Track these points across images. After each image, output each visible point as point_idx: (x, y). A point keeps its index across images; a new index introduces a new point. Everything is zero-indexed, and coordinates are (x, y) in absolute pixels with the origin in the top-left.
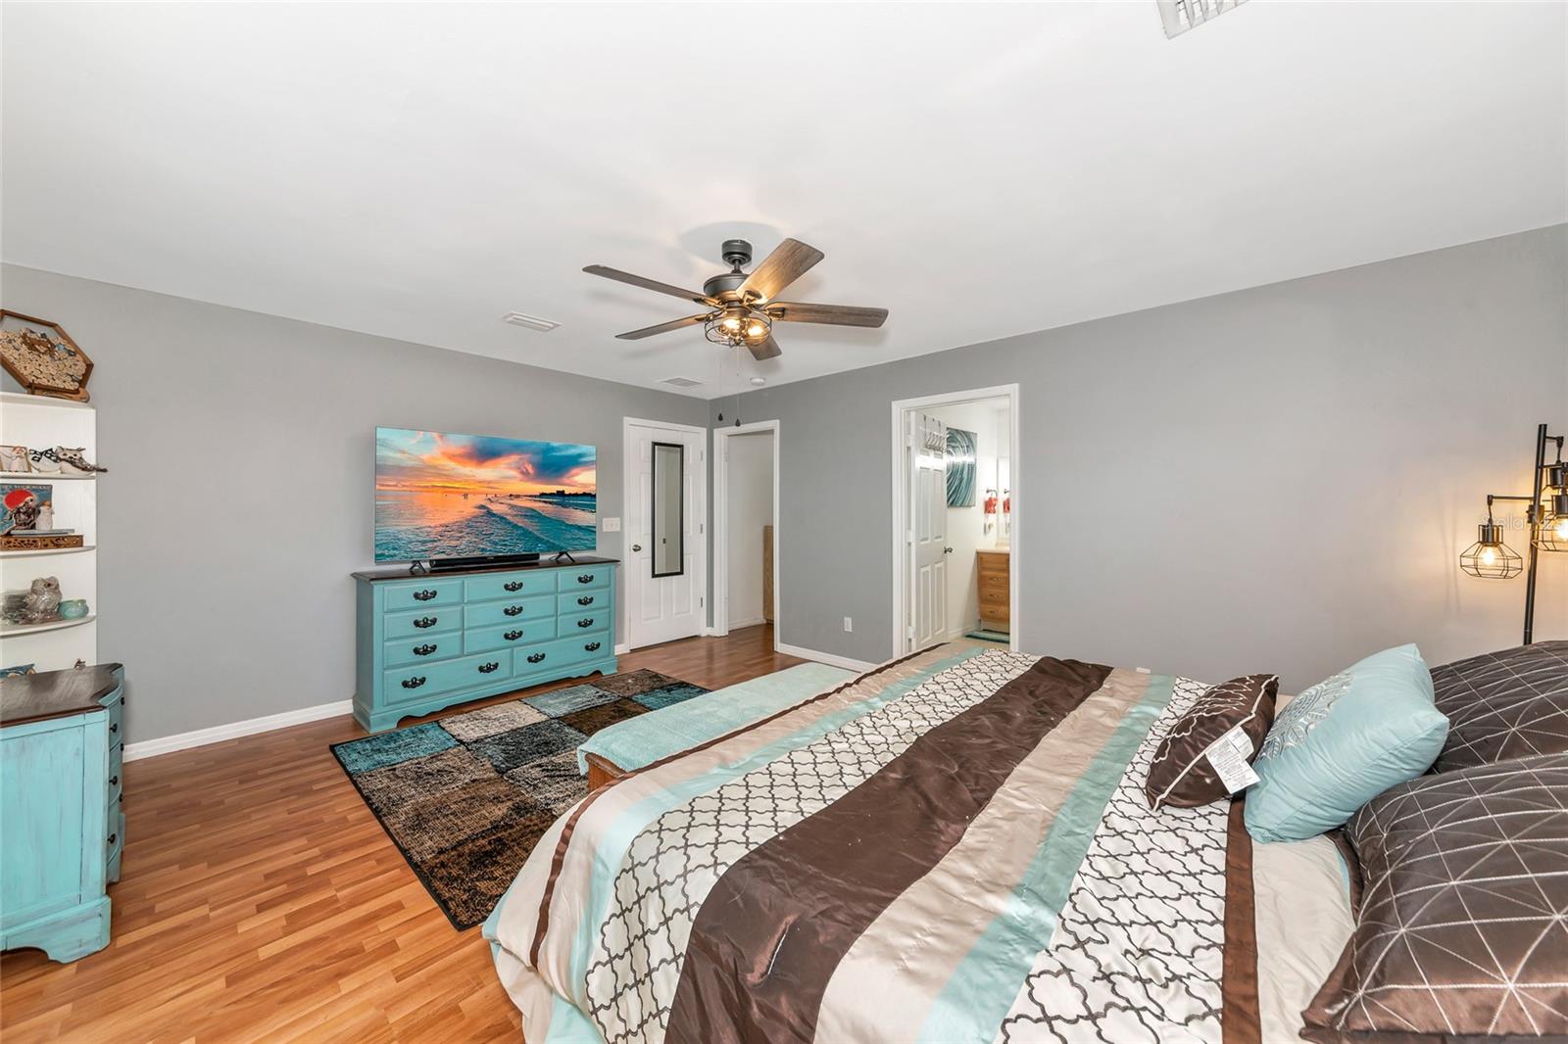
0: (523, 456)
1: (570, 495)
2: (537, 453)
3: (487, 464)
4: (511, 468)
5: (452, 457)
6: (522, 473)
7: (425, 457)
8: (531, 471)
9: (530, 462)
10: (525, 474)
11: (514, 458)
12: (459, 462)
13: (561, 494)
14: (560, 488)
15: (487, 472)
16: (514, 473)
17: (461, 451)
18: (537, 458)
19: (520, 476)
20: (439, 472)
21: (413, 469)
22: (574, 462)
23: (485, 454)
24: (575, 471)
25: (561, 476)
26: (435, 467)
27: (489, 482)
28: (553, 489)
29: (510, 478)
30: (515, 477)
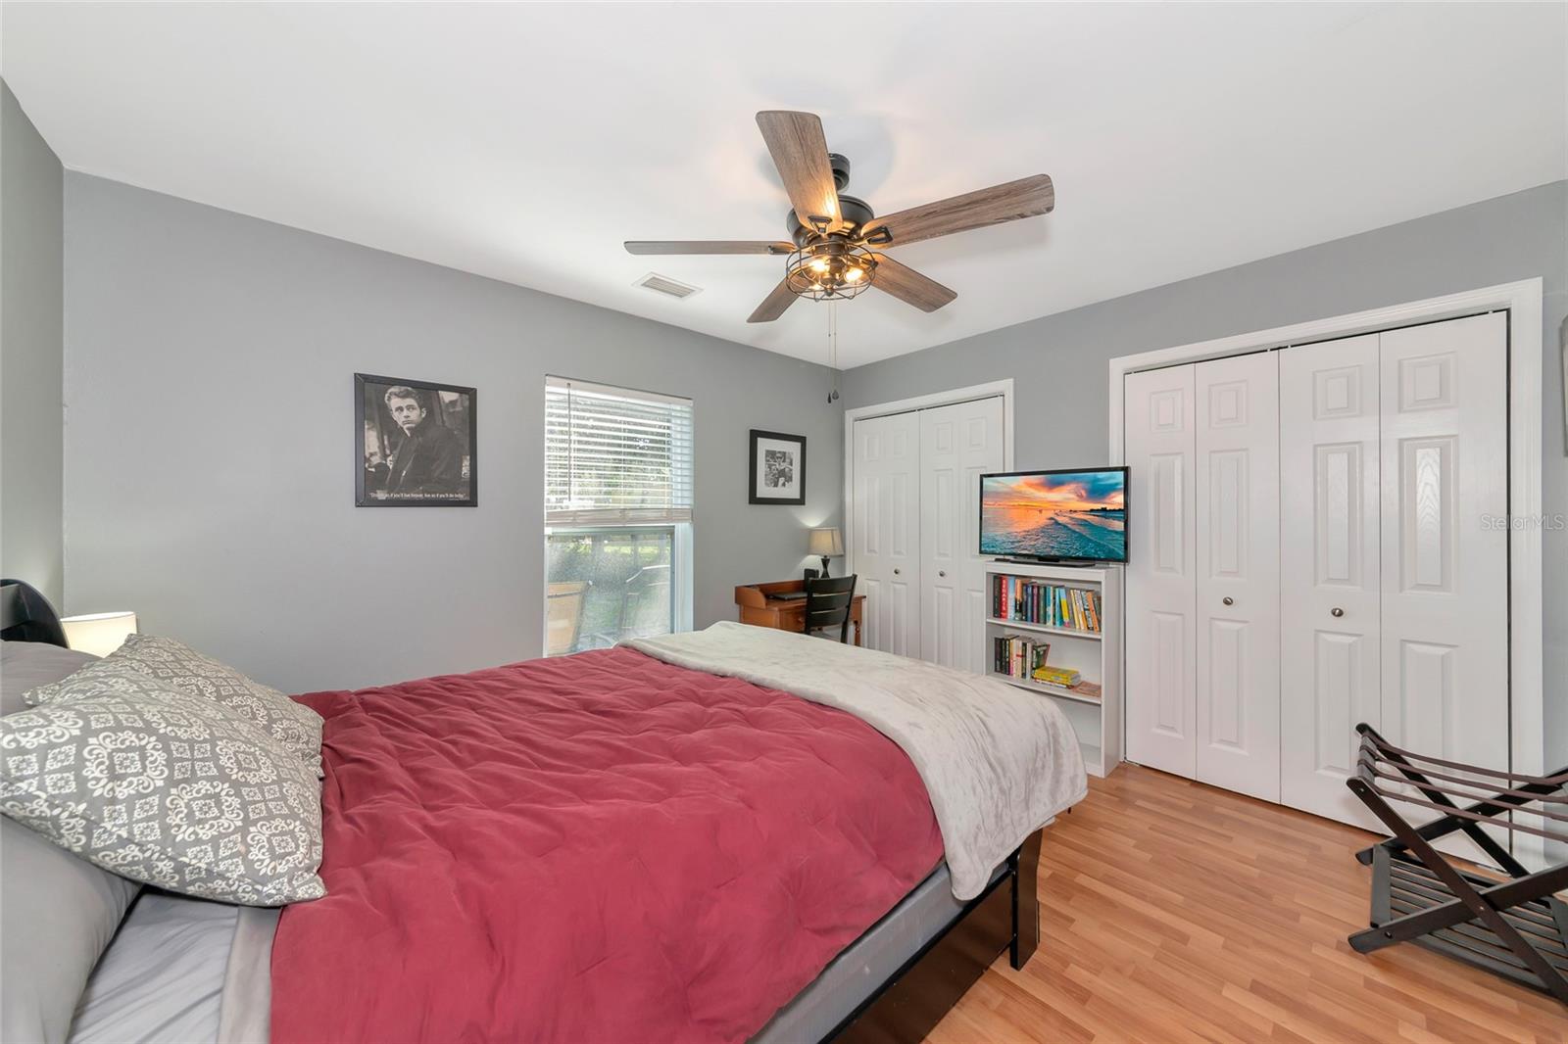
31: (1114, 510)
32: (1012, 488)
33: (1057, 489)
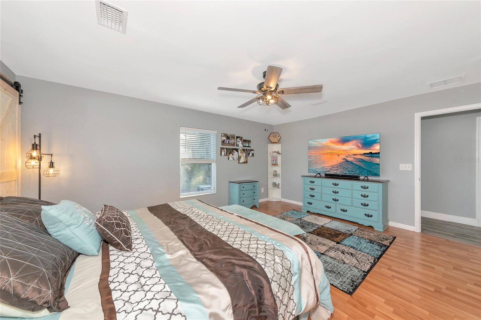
0: (358, 141)
1: (374, 153)
2: (362, 140)
3: (345, 144)
4: (353, 145)
5: (333, 142)
6: (357, 147)
7: (323, 143)
8: (360, 145)
9: (360, 143)
10: (358, 147)
11: (354, 142)
12: (336, 144)
13: (371, 153)
14: (371, 151)
15: (345, 147)
16: (354, 147)
17: (336, 140)
18: (362, 141)
19: (357, 148)
20: (329, 148)
21: (320, 147)
22: (374, 142)
23: (344, 141)
24: (375, 145)
25: (371, 147)
26: (327, 146)
27: (346, 150)
28: (368, 151)
29: (353, 148)
30: (355, 148)
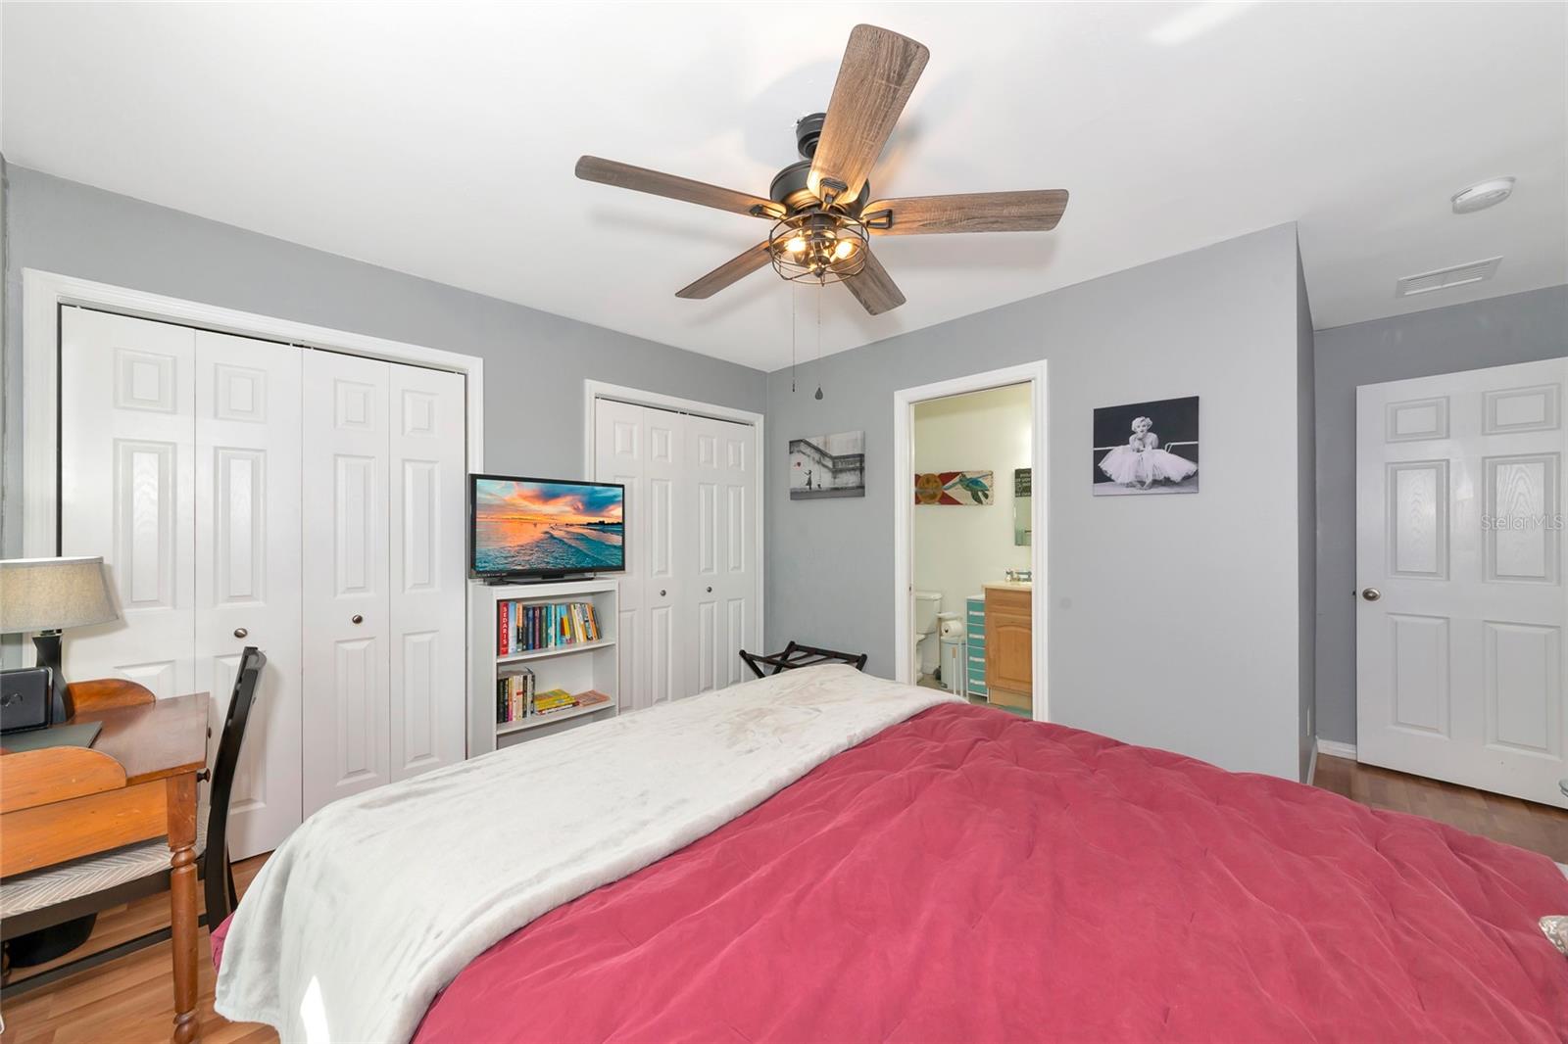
31: (613, 524)
32: (505, 500)
33: (552, 502)
